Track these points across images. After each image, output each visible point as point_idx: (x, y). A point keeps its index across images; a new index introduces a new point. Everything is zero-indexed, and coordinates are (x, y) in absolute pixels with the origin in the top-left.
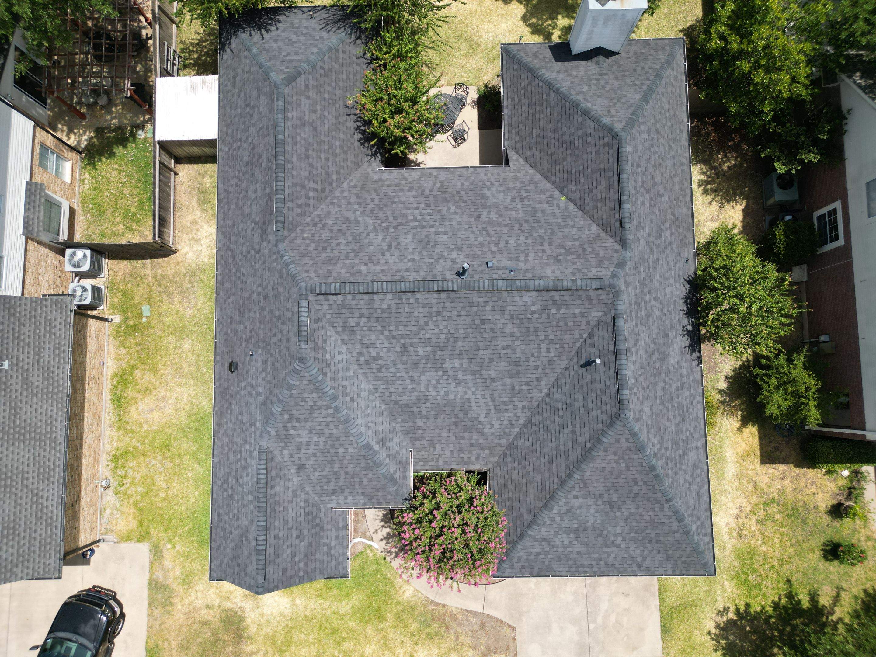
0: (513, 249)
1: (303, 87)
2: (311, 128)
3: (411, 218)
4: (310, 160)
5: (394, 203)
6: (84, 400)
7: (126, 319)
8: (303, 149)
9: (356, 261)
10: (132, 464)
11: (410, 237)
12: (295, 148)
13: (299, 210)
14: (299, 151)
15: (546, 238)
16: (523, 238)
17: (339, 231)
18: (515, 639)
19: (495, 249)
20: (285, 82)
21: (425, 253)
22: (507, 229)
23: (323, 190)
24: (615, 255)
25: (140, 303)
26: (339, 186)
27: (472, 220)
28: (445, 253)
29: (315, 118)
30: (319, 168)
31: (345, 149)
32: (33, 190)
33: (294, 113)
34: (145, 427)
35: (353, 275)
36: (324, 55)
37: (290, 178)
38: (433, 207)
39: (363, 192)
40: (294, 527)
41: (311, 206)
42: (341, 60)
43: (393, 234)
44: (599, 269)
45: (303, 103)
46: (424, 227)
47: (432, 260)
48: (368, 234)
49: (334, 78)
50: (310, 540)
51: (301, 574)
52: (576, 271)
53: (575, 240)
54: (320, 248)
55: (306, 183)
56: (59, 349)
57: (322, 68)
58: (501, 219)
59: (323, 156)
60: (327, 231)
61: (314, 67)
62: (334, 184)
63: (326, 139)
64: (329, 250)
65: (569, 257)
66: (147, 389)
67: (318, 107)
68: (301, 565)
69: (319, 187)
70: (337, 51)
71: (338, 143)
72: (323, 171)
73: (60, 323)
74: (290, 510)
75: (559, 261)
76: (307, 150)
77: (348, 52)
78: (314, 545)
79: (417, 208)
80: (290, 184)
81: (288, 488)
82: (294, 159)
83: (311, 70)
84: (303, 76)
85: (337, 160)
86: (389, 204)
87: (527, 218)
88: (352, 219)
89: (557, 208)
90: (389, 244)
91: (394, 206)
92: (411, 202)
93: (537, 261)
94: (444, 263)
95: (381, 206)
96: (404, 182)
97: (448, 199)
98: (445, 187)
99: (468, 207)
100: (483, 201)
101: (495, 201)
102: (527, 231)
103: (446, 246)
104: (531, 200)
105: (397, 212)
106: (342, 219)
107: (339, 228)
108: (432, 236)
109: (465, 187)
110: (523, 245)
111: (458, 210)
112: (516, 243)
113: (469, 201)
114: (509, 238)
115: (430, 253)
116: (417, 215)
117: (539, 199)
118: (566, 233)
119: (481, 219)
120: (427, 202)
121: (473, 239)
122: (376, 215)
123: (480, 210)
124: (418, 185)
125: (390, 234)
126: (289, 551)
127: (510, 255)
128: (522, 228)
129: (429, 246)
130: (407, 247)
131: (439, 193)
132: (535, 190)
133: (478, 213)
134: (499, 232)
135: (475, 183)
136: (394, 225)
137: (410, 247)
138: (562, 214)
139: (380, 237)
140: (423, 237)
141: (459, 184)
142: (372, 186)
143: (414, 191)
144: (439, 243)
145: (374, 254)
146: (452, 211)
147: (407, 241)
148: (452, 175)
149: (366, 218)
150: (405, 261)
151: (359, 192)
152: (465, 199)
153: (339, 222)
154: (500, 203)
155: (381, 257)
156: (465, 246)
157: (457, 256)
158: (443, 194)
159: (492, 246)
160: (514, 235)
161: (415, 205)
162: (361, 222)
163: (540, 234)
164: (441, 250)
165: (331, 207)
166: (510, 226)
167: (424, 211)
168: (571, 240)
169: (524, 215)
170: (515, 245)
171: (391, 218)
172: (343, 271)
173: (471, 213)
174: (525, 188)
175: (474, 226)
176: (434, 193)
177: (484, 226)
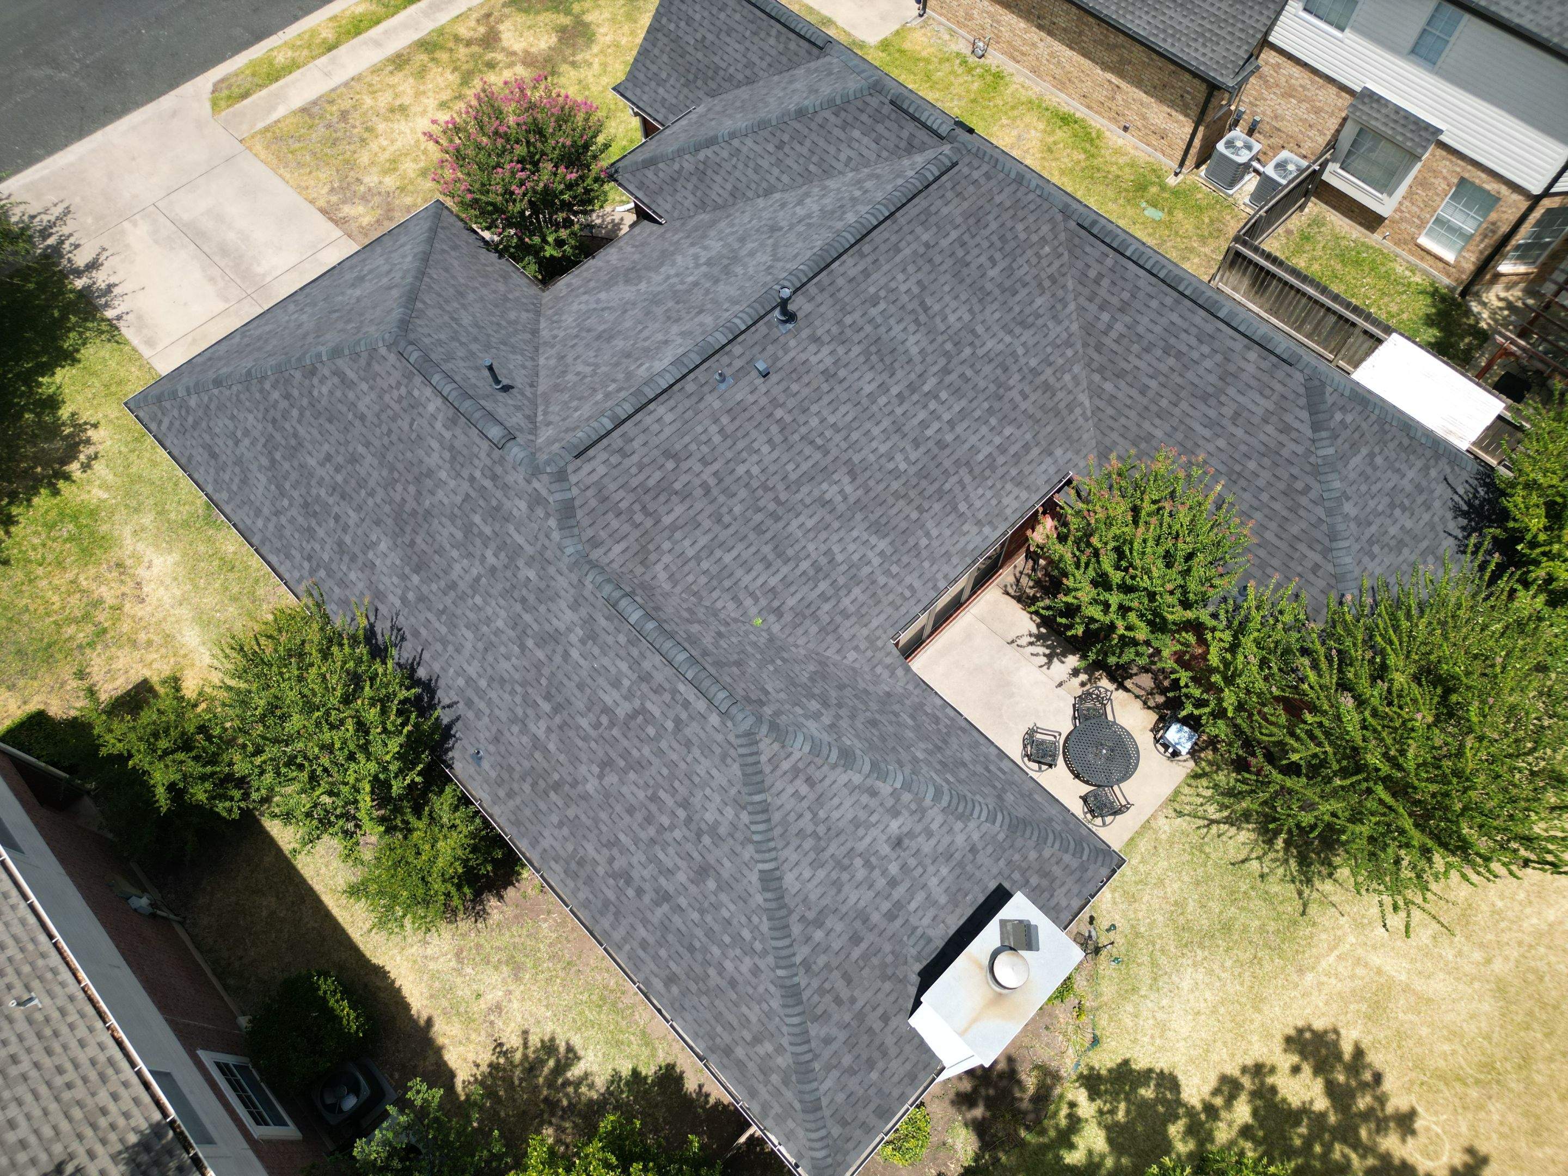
0: (754, 434)
1: (1289, 418)
2: (1210, 390)
3: (944, 395)
4: (1159, 353)
5: (990, 411)
7: (1163, 187)
8: (1184, 349)
9: (944, 243)
11: (914, 350)
12: (1194, 331)
13: (1092, 274)
14: (1183, 336)
15: (722, 499)
16: (755, 470)
17: (1015, 293)
19: (779, 413)
20: (1317, 383)
21: (868, 328)
22: (793, 477)
23: (1099, 348)
24: (590, 533)
26: (1091, 382)
27: (856, 459)
28: (841, 350)
29: (1224, 410)
30: (1137, 362)
31: (1143, 445)
32: (1423, 133)
33: (1251, 368)
35: (926, 211)
36: (1330, 512)
37: (1150, 289)
38: (931, 444)
39: (1050, 404)
40: (717, 41)
41: (1086, 304)
42: (1302, 547)
43: (940, 339)
44: (595, 477)
45: (1262, 401)
46: (912, 388)
47: (848, 320)
48: (970, 310)
49: (1277, 506)
50: (688, 57)
51: (664, 21)
52: (628, 449)
53: (674, 528)
54: (1009, 236)
55: (1127, 319)
56: (1173, 36)
57: (1308, 488)
58: (816, 493)
59: (1153, 384)
60: (1028, 278)
61: (1316, 472)
62: (1097, 377)
63: (1176, 411)
64: (994, 238)
65: (658, 475)
67: (1239, 432)
68: (672, 27)
69: (1107, 341)
70: (1326, 552)
71: (1159, 433)
72: (1128, 367)
73: (1204, 55)
74: (737, 46)
75: (668, 454)
76: (1179, 355)
77: (1311, 577)
78: (680, 60)
79: (952, 424)
80: (1141, 283)
82: (1175, 317)
83: (1312, 459)
84: (1309, 433)
85: (1132, 414)
86: (997, 405)
87: (781, 524)
88: (1018, 330)
89: (751, 588)
90: (931, 312)
91: (986, 405)
92: (970, 431)
93: (699, 429)
94: (827, 326)
95: (1001, 391)
96: (1014, 472)
97: (924, 483)
98: (948, 508)
99: (882, 486)
100: (873, 518)
101: (855, 533)
102: (760, 492)
103: (852, 367)
104: (804, 579)
105: (971, 394)
106: (1031, 319)
107: (1018, 298)
108: (885, 376)
109: (920, 533)
110: (744, 454)
111: (891, 466)
112: (757, 451)
113: (891, 500)
114: (775, 454)
115: (862, 334)
116: (940, 409)
117: (792, 589)
118: (698, 532)
119: (845, 469)
120: (948, 451)
121: (825, 413)
122: (993, 365)
123: (860, 492)
124: (990, 483)
125: (945, 337)
126: (697, 17)
127: (747, 415)
128: (771, 495)
129: (873, 349)
130: (901, 326)
131: (947, 487)
132: (813, 608)
133: (859, 481)
134: (798, 459)
135: (913, 553)
136: (955, 361)
137: (897, 329)
138: (733, 580)
139: (952, 318)
140: (896, 365)
141: (934, 533)
142: (1049, 428)
143: (985, 464)
144: (865, 368)
145: (933, 276)
146: (899, 457)
147: (912, 339)
148: (959, 546)
149: (1001, 347)
150: (882, 293)
151: (1056, 399)
152: (902, 503)
153: (1028, 311)
154: (842, 533)
155: (920, 276)
156: (825, 387)
157: (820, 356)
158: (940, 490)
159: (788, 419)
160: (772, 468)
161: (959, 429)
162: (1001, 334)
163: (735, 500)
164: (852, 354)
165: (1064, 335)
166: (794, 488)
167: (936, 426)
168: (681, 522)
169: (790, 529)
170: (756, 446)
171: (969, 373)
172: (945, 211)
173: (868, 474)
174: (833, 602)
175: (844, 445)
176: (953, 480)
177: (830, 458)
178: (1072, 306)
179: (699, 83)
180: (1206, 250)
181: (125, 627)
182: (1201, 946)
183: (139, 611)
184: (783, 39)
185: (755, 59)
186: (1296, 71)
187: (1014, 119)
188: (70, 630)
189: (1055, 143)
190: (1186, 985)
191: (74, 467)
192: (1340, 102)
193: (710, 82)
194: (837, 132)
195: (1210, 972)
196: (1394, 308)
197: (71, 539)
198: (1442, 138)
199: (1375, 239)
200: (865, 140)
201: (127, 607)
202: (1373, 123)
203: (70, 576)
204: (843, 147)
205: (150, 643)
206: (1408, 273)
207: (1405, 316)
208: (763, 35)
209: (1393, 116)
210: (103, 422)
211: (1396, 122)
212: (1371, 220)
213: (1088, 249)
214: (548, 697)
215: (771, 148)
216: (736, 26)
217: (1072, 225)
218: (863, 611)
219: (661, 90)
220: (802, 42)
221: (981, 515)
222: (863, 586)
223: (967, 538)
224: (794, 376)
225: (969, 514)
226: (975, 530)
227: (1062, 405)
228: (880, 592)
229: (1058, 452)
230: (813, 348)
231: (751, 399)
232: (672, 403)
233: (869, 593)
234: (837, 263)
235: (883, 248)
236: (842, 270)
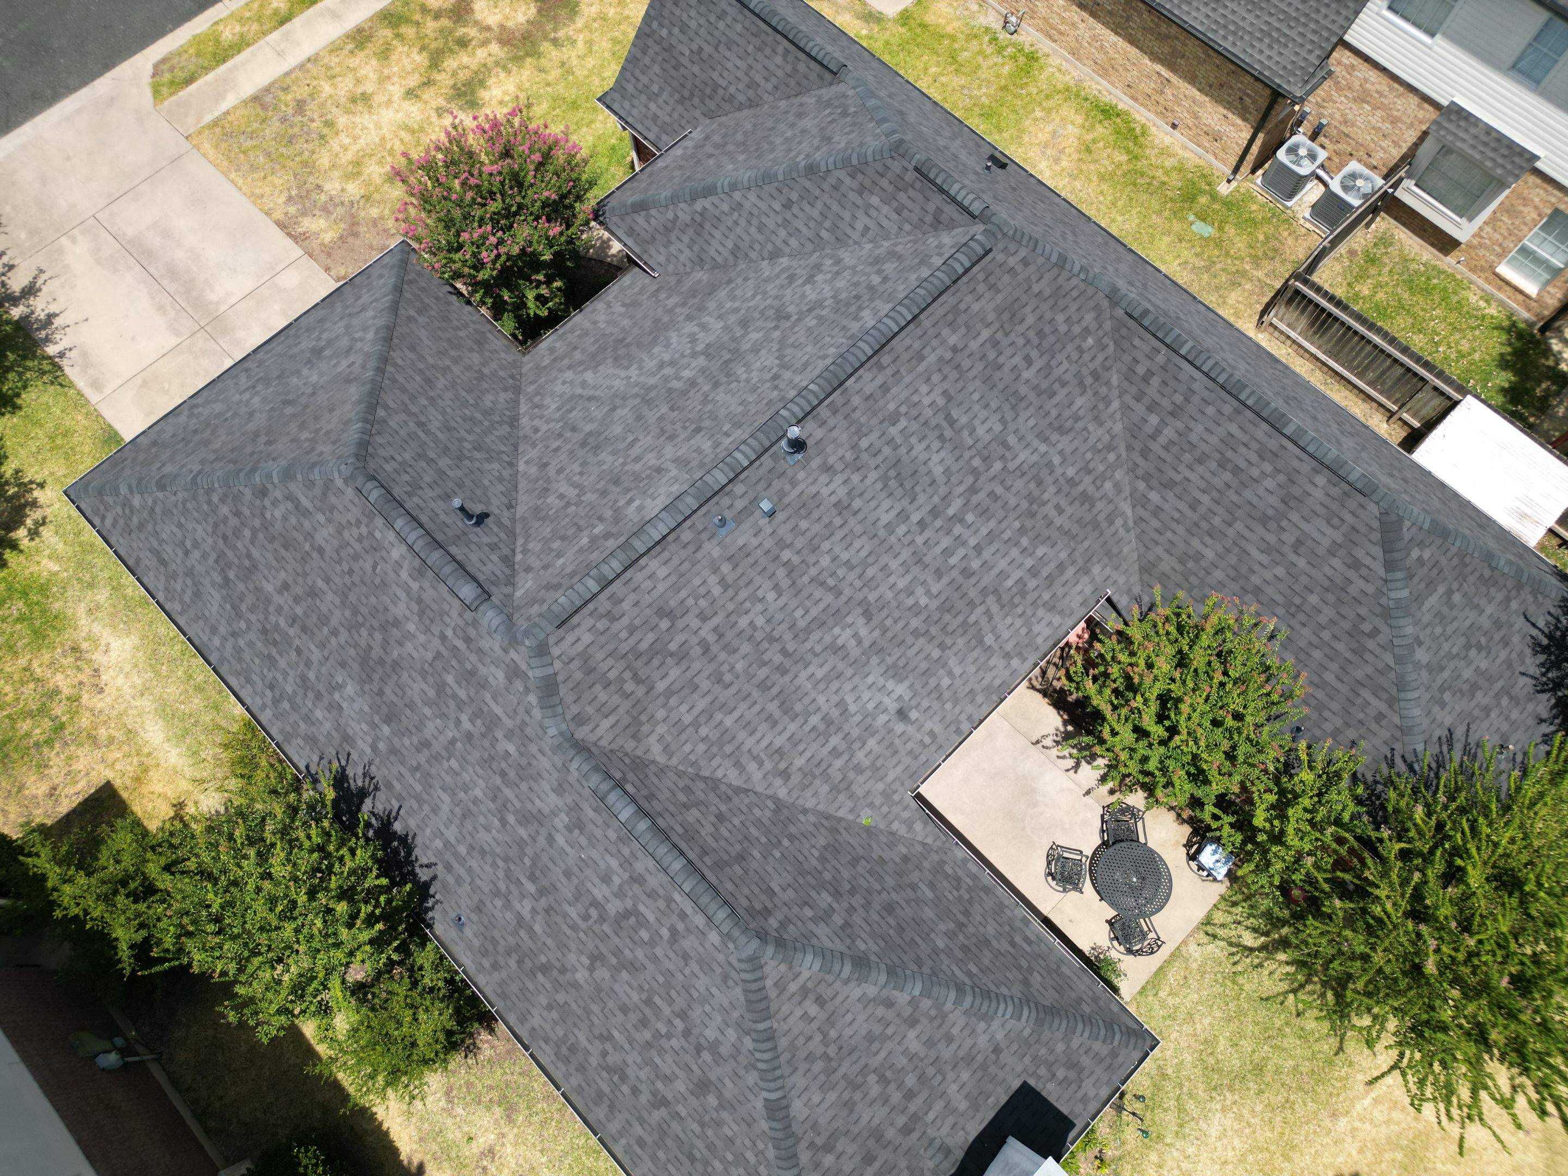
0: (758, 580)
1: (1360, 554)
2: (1270, 512)
3: (970, 518)
4: (1213, 465)
5: (1022, 531)
6: (1141, 49)
7: (1214, 197)
8: (1243, 464)
9: (974, 345)
10: (1006, 70)
11: (938, 470)
12: (1255, 446)
13: (1140, 370)
14: (1242, 450)
15: (722, 656)
16: (760, 621)
17: (1052, 395)
18: (327, 269)
19: (786, 555)
20: (1393, 518)
21: (887, 451)
22: (802, 624)
23: (1145, 453)
24: (575, 709)
25: (1221, 229)
26: (1134, 490)
27: (872, 597)
28: (856, 478)
29: (1285, 536)
30: (1187, 473)
31: (1191, 564)
32: (1517, 160)
33: (1318, 494)
34: (1038, 113)
35: (955, 310)
36: (1400, 660)
37: (1206, 394)
38: (955, 573)
39: (1088, 518)
40: (715, 55)
41: (1132, 403)
42: (1366, 694)
43: (967, 455)
44: (580, 647)
45: (1328, 531)
46: (935, 513)
47: (864, 443)
48: (1003, 420)
49: (1340, 646)
50: (682, 70)
51: (655, 25)
52: (616, 612)
53: (669, 693)
54: (1047, 329)
55: (1180, 425)
56: (1234, 33)
57: (1376, 632)
58: (828, 639)
59: (1205, 499)
60: (1068, 377)
61: (1386, 614)
62: (1141, 485)
63: (1231, 532)
64: (1031, 334)
65: (651, 637)
66: (1089, 150)
67: (1301, 563)
68: (664, 33)
69: (1155, 447)
70: (1392, 702)
71: (1210, 554)
72: (1178, 478)
73: (1270, 58)
74: (738, 62)
75: (662, 613)
76: (1237, 470)
77: (1374, 726)
78: (673, 73)
79: (978, 549)
80: (1196, 386)
81: (767, 79)
82: (1233, 428)
83: (1383, 601)
84: (1382, 572)
85: (1180, 529)
86: (1029, 523)
87: (788, 678)
88: (1054, 437)
89: (755, 752)
90: (957, 426)
91: (1017, 524)
92: (998, 555)
93: (697, 581)
94: (840, 452)
95: (1035, 507)
96: (1046, 596)
97: (947, 617)
98: (974, 642)
99: (901, 624)
100: (889, 661)
101: (870, 680)
102: (765, 645)
103: (867, 496)
104: (813, 735)
105: (1000, 514)
106: (1069, 424)
107: (1056, 399)
108: (905, 502)
109: (942, 672)
110: (748, 605)
111: (910, 602)
112: (761, 600)
113: (910, 640)
114: (781, 602)
115: (880, 458)
116: (966, 533)
117: (801, 747)
118: (695, 696)
119: (859, 610)
120: (973, 580)
121: (837, 550)
122: (1026, 478)
123: (877, 633)
124: (1019, 610)
125: (973, 451)
126: (693, 24)
127: (750, 560)
128: (777, 646)
129: (892, 473)
130: (924, 444)
131: (972, 619)
132: (823, 766)
133: (874, 622)
134: (808, 603)
135: (934, 695)
136: (982, 479)
137: (919, 447)
138: (736, 743)
139: (981, 431)
140: (917, 489)
141: (957, 671)
142: (1086, 544)
143: (1014, 590)
144: (883, 495)
145: (959, 385)
146: (920, 591)
147: (936, 458)
148: (985, 682)
149: (1035, 458)
150: (903, 409)
151: (1095, 511)
152: (922, 640)
153: (1067, 413)
154: (856, 680)
155: (946, 385)
156: (838, 521)
157: (832, 486)
158: (965, 622)
159: (796, 560)
160: (779, 616)
161: (986, 554)
162: (1036, 443)
163: (737, 656)
164: (868, 481)
165: (1107, 438)
166: (802, 635)
167: (961, 552)
168: (677, 686)
169: (798, 682)
170: (760, 594)
171: (999, 490)
172: (976, 307)
173: (884, 613)
174: (845, 757)
175: (858, 584)
176: (980, 610)
177: (843, 598)
178: (1116, 404)
179: (696, 101)
180: (1260, 274)
181: (85, 721)
182: (1231, 1088)
183: (98, 703)
184: (790, 58)
185: (758, 78)
186: (1373, 75)
187: (1049, 111)
188: (25, 726)
189: (1094, 141)
190: (1214, 1131)
191: (21, 534)
192: (1421, 114)
193: (707, 101)
194: (853, 196)
195: (1239, 1117)
196: (1465, 346)
197: (20, 619)
198: (1539, 165)
199: (1449, 262)
200: (885, 209)
201: (85, 697)
202: (1459, 144)
203: (22, 662)
204: (860, 214)
205: (111, 740)
206: (1482, 304)
207: (1477, 356)
208: (768, 51)
209: (1485, 139)
210: (49, 480)
211: (1486, 144)
212: (1445, 243)
213: (1137, 342)
214: (532, 878)
215: (777, 206)
216: (736, 38)
217: (1120, 313)
218: (879, 764)
219: (652, 106)
220: (813, 64)
221: (1009, 647)
222: (878, 737)
223: (994, 673)
224: (803, 512)
225: (996, 647)
226: (1001, 663)
227: (1101, 517)
228: (897, 741)
229: (1096, 570)
230: (824, 478)
231: (755, 542)
232: (666, 555)
233: (885, 743)
234: (852, 379)
235: (905, 357)
236: (858, 387)
